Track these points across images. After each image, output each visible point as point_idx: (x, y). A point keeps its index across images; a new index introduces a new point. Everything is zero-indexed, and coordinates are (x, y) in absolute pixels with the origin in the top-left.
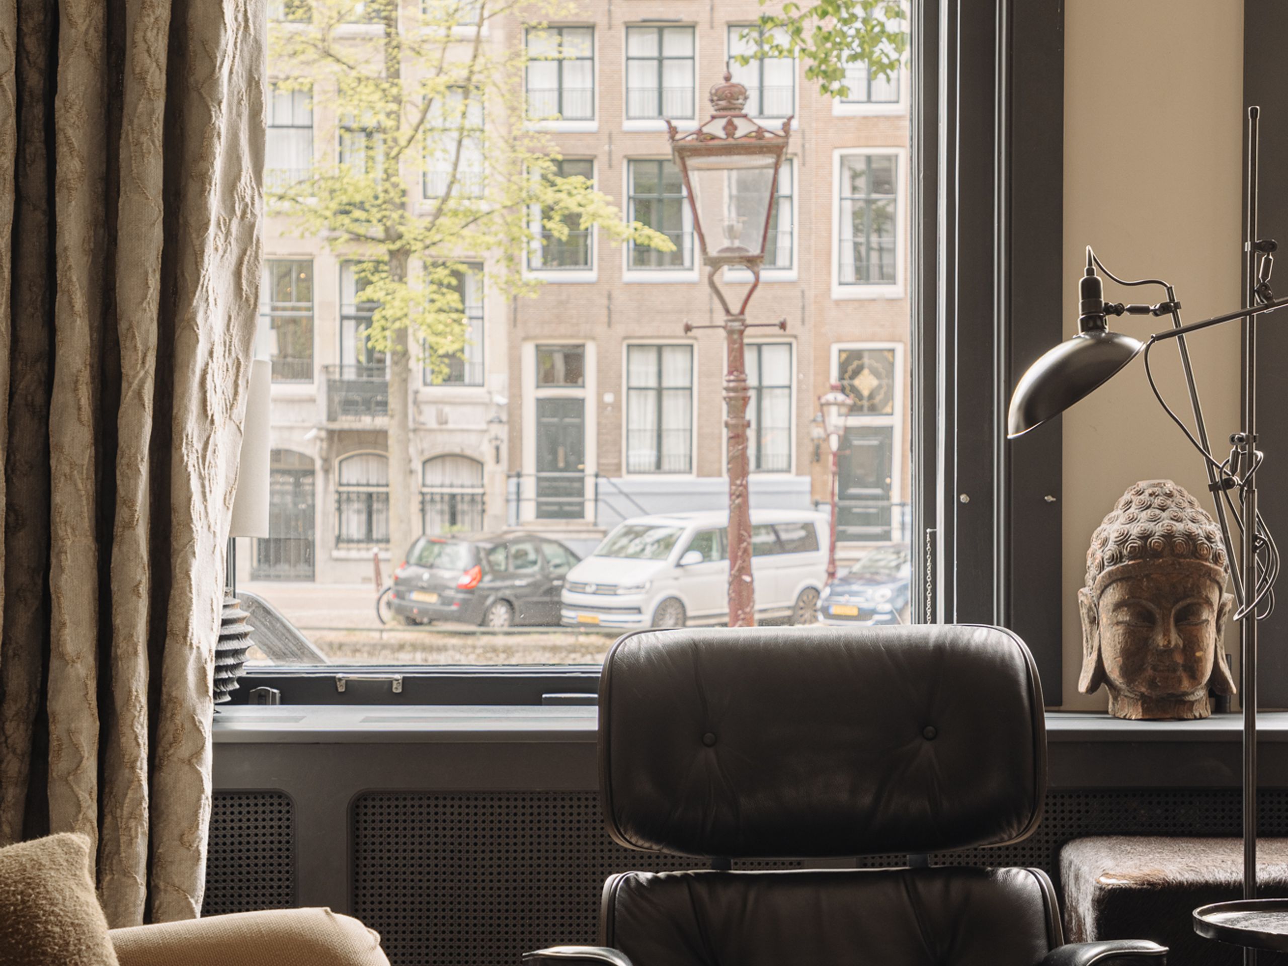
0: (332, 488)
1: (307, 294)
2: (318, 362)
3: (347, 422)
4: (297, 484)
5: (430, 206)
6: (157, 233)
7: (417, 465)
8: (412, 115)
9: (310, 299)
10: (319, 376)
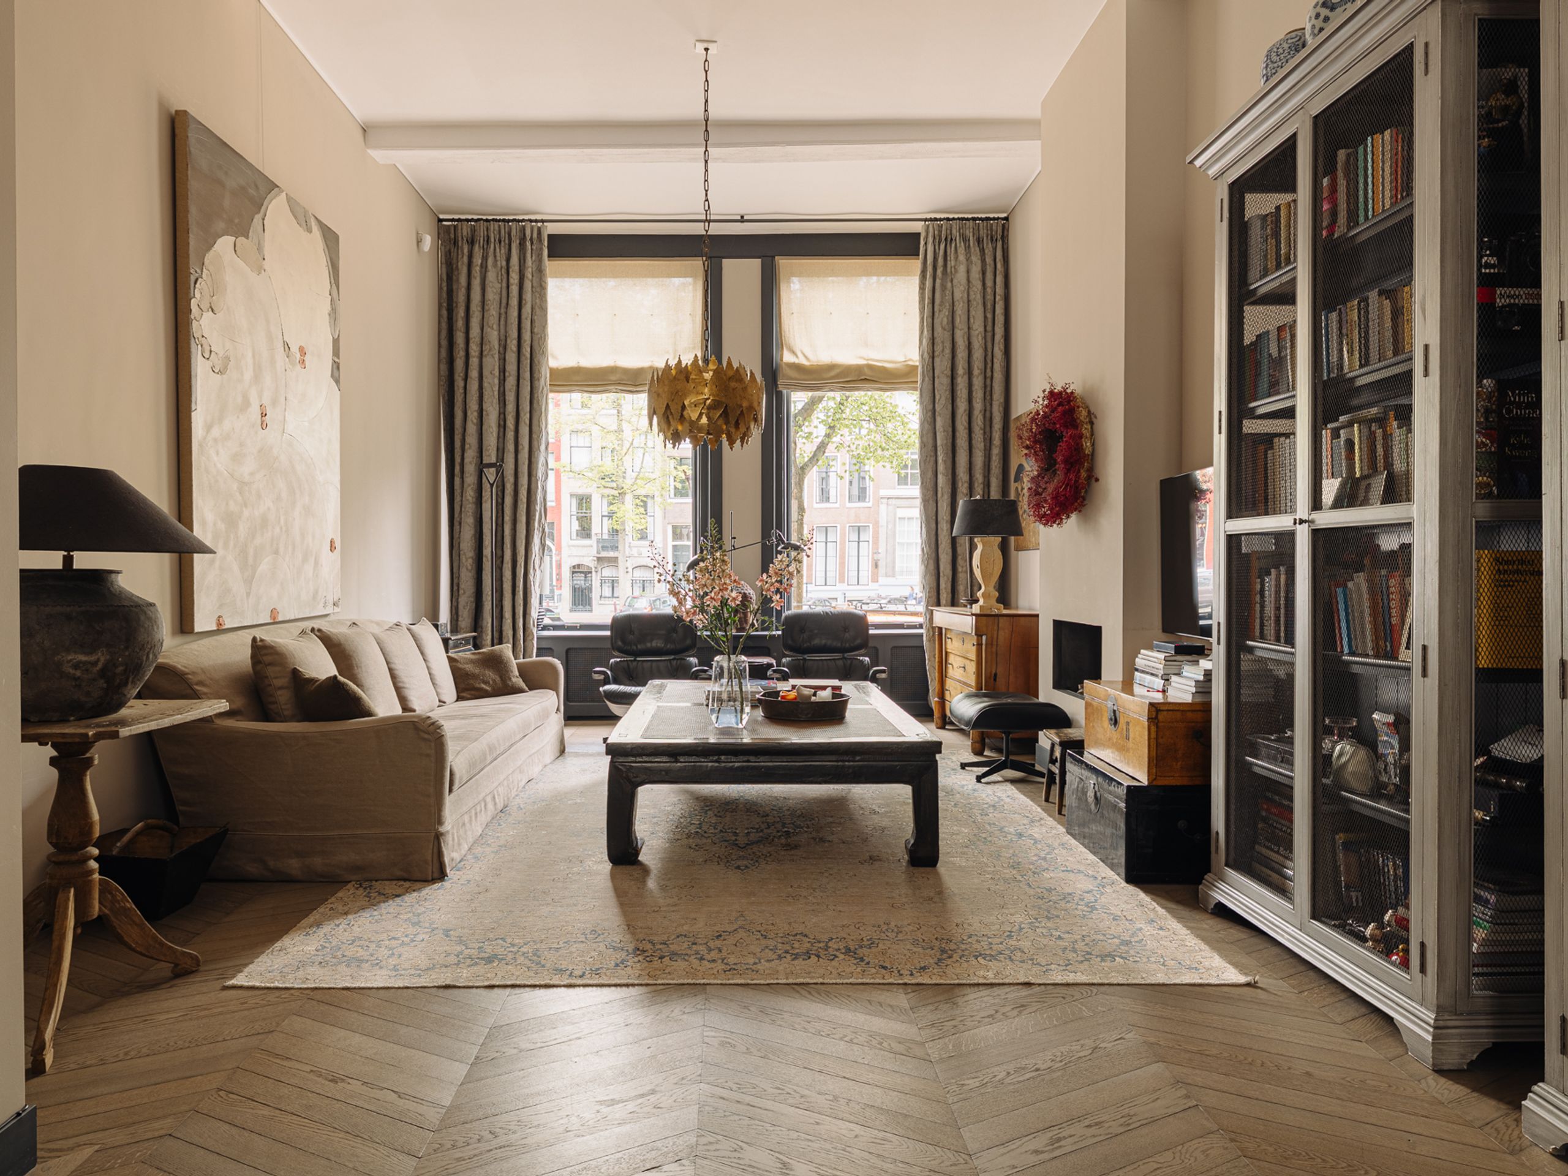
0: (599, 578)
1: (589, 508)
2: (593, 532)
3: (604, 554)
4: (586, 577)
5: (634, 475)
6: (525, 532)
7: (630, 570)
8: (627, 445)
9: (590, 509)
10: (594, 538)
